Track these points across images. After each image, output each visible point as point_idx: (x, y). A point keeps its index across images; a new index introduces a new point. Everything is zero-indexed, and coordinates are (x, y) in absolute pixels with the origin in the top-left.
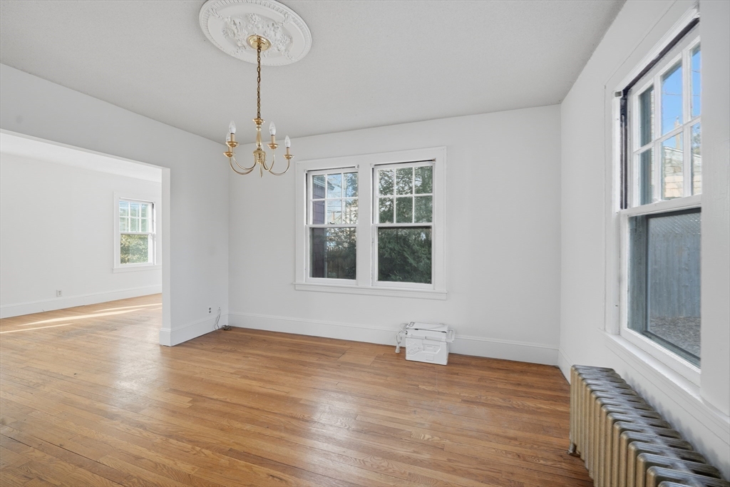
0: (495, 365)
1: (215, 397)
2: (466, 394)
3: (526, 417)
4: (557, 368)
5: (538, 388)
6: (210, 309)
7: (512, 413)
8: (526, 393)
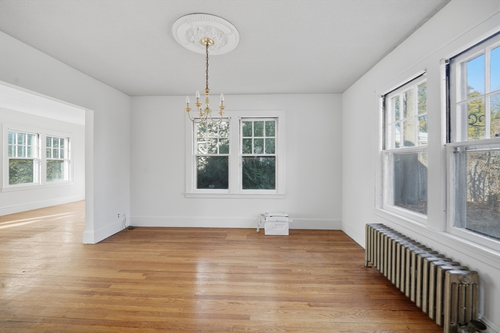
0: (313, 233)
1: (159, 270)
2: (307, 248)
3: (339, 255)
4: (341, 231)
5: (338, 241)
6: (119, 214)
7: (332, 254)
8: (333, 244)
